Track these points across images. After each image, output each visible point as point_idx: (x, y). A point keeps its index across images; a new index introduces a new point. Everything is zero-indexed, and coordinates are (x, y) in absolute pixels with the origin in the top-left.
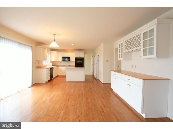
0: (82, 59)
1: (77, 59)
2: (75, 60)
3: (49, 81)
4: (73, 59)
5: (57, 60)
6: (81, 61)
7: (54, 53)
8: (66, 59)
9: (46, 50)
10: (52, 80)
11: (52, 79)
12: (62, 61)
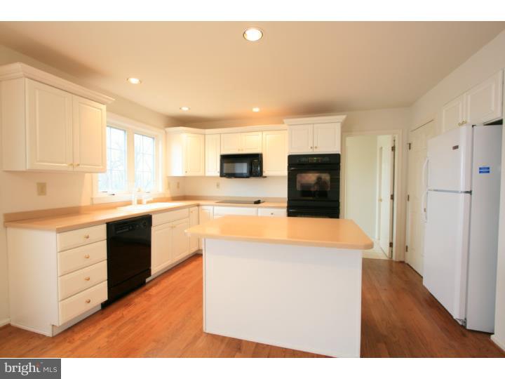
0: (330, 164)
1: (298, 164)
2: (286, 173)
3: (105, 305)
4: (277, 167)
5: (201, 174)
6: (326, 177)
7: (185, 136)
8: (243, 168)
9: (104, 107)
10: (143, 289)
11: (147, 280)
12: (222, 175)
